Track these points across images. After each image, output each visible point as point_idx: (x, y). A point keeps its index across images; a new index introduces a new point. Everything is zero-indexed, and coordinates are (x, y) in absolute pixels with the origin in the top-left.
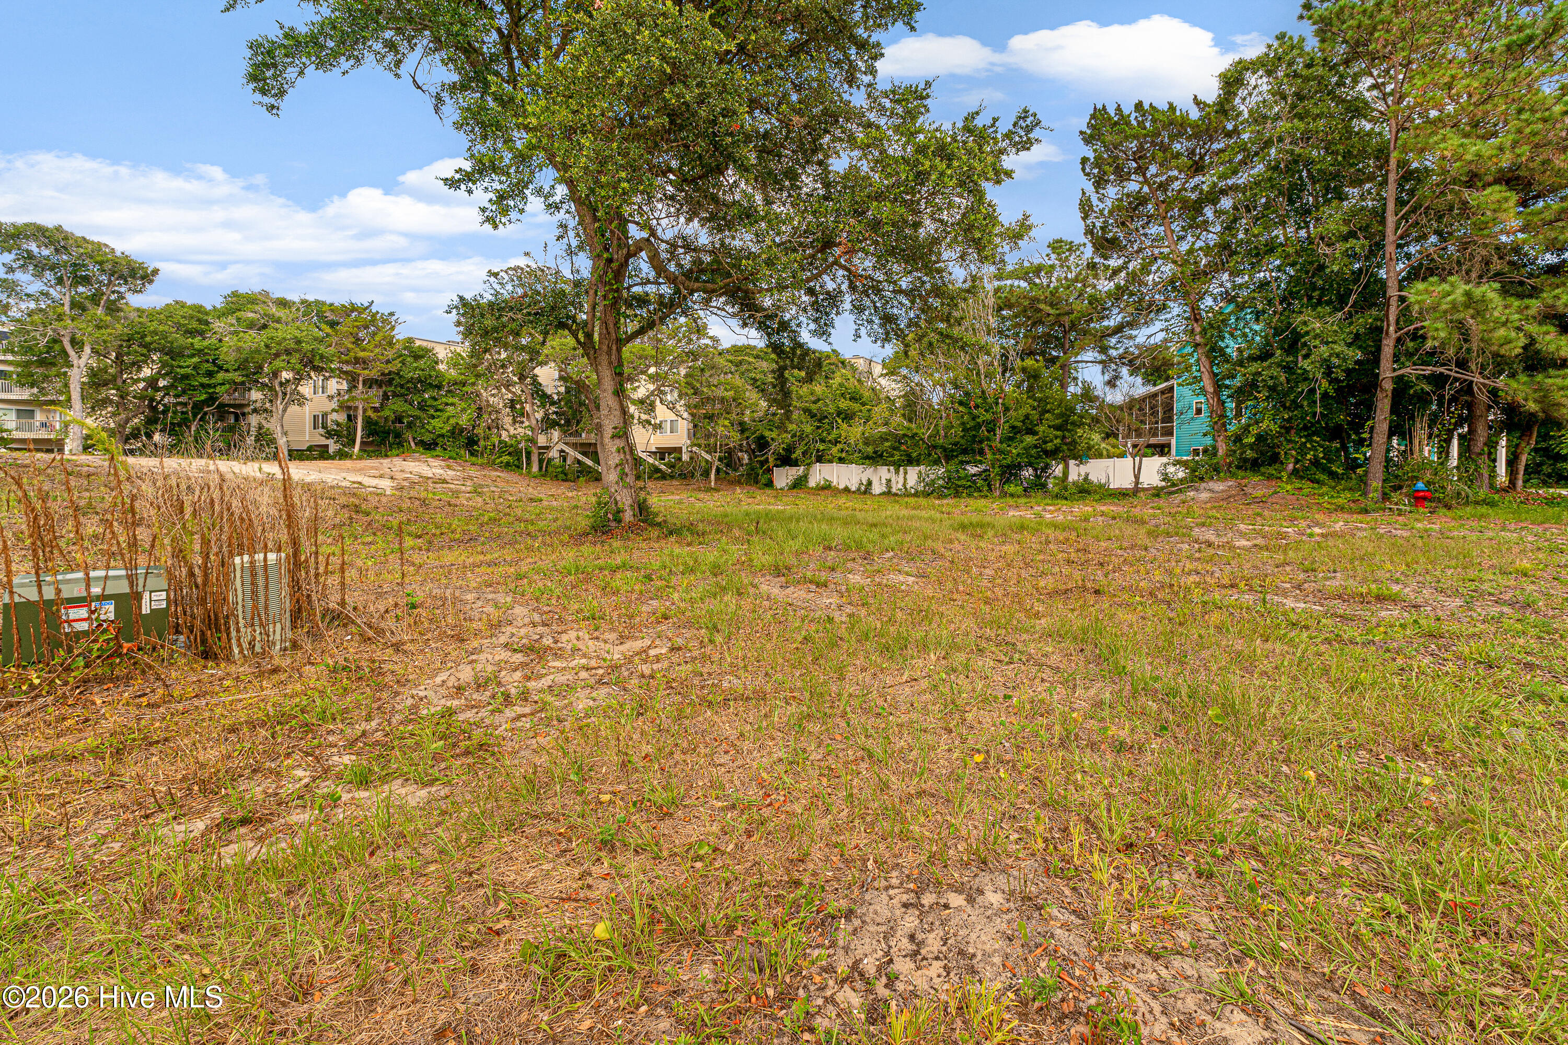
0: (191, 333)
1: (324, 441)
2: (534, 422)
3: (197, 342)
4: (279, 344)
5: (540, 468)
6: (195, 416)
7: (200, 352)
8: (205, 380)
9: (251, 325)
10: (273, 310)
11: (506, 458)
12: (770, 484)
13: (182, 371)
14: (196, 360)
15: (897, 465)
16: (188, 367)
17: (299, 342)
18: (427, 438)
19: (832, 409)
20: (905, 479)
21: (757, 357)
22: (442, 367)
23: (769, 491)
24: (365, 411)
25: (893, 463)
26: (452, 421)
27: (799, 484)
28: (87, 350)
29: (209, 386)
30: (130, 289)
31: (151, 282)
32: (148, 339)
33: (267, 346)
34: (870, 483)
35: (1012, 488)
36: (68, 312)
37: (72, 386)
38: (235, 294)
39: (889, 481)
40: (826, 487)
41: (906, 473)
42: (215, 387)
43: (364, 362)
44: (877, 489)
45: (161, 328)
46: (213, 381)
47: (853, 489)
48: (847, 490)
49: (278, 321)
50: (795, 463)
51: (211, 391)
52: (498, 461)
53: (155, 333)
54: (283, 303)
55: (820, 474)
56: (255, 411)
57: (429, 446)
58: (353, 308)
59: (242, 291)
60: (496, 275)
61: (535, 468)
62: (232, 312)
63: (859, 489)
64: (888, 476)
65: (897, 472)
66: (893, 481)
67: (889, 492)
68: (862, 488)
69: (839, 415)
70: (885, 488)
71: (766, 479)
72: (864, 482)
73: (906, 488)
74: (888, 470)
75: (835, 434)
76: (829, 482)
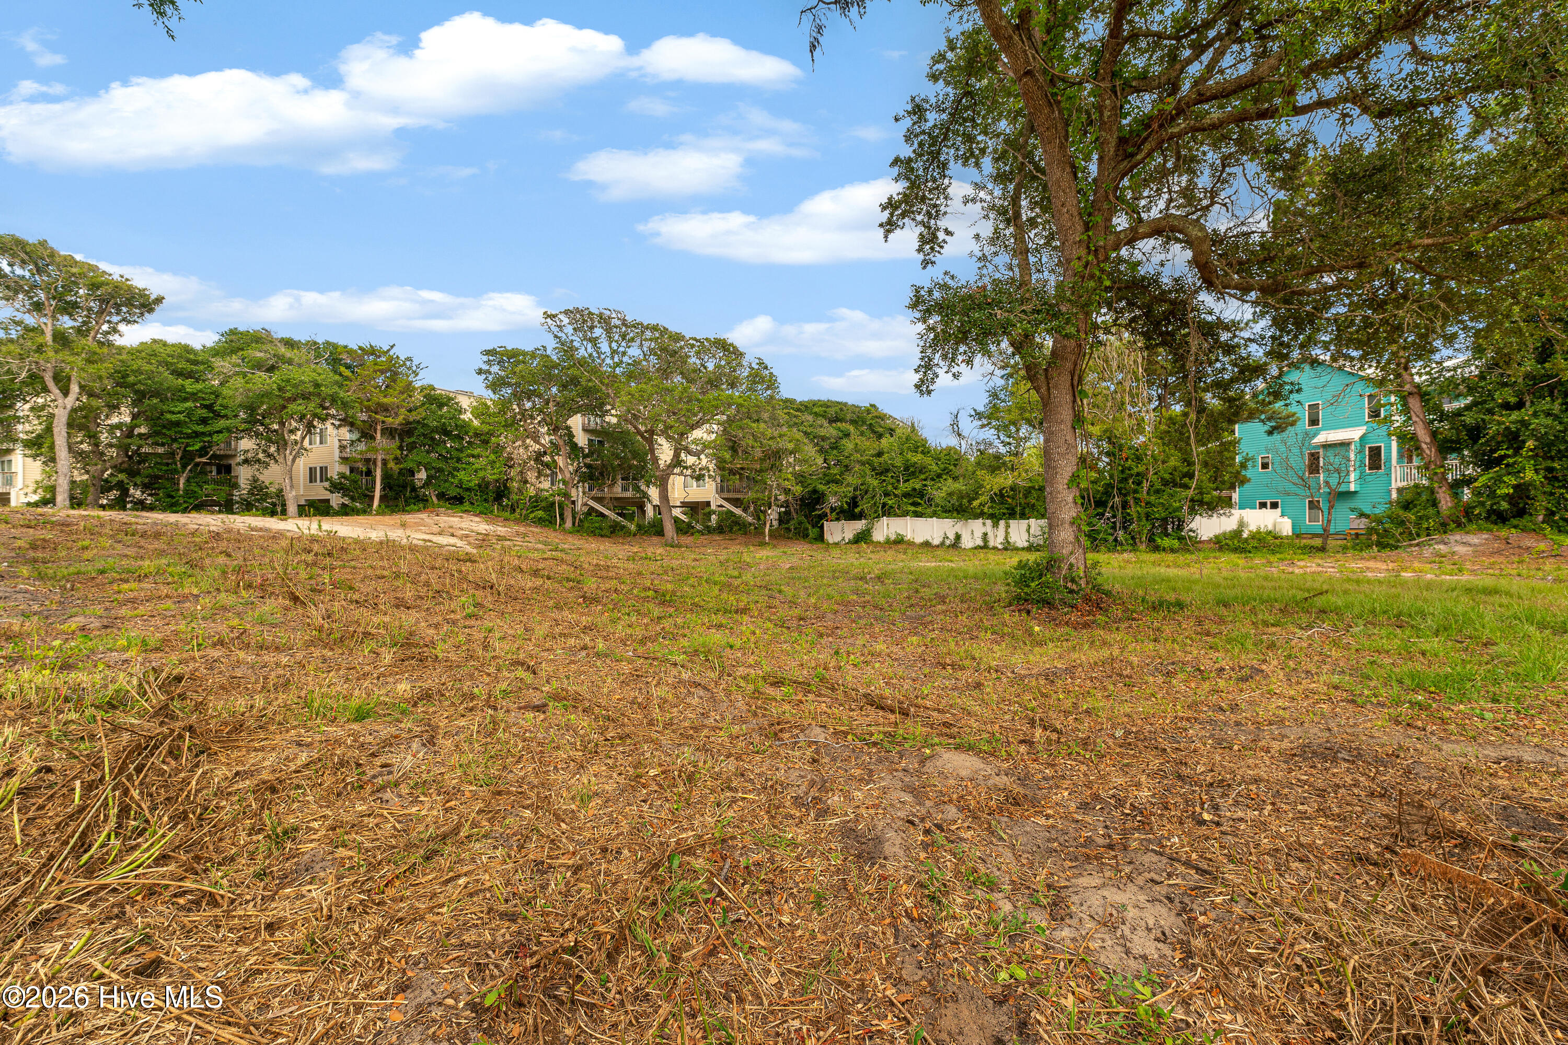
0: (179, 374)
1: (326, 495)
2: (568, 475)
3: (190, 386)
4: (295, 386)
5: (574, 524)
6: (184, 467)
7: (193, 396)
8: (200, 428)
9: (258, 365)
10: (283, 350)
11: (540, 513)
12: (821, 538)
13: (173, 418)
14: (189, 404)
15: (995, 518)
16: (179, 412)
17: (317, 385)
18: (453, 492)
19: (899, 462)
20: (1007, 533)
21: (798, 410)
22: (467, 416)
23: (820, 545)
24: (385, 462)
25: (992, 516)
26: (481, 474)
27: (862, 538)
28: (75, 388)
29: (203, 434)
30: (124, 320)
31: (151, 311)
32: (131, 379)
33: (280, 389)
34: (958, 537)
35: (1166, 542)
36: (50, 343)
37: (56, 430)
38: (233, 332)
39: (985, 534)
40: (899, 541)
41: (1008, 526)
42: (210, 435)
43: (385, 409)
44: (967, 542)
45: (147, 367)
46: (209, 428)
47: (936, 542)
48: (927, 544)
49: (290, 362)
50: (859, 517)
51: (206, 439)
52: (532, 516)
53: (139, 371)
54: (290, 343)
55: (885, 528)
56: (246, 461)
57: (457, 501)
58: (373, 351)
59: (242, 328)
60: (552, 317)
61: (569, 524)
62: (234, 351)
63: (943, 544)
64: (983, 530)
65: (995, 525)
66: (990, 535)
67: (985, 547)
68: (948, 542)
69: (907, 468)
70: (980, 542)
71: (813, 532)
72: (952, 536)
73: (1008, 542)
74: (984, 524)
75: (904, 487)
76: (902, 536)
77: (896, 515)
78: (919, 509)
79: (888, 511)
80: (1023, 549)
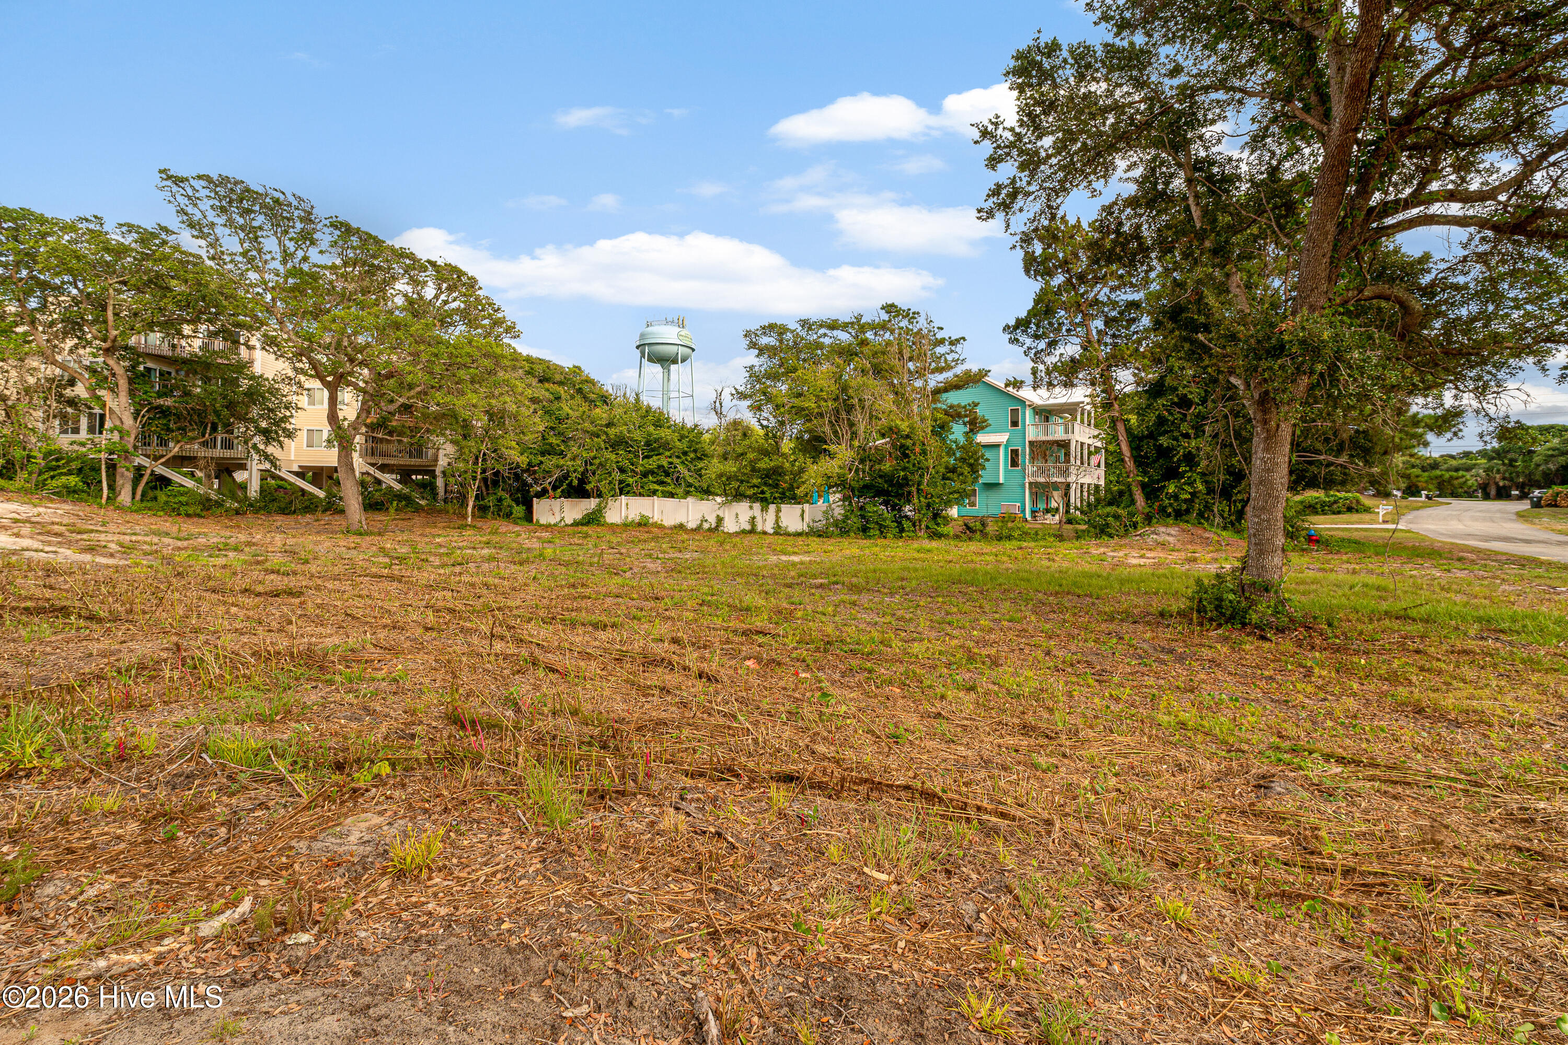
5: (134, 497)
12: (529, 516)
15: (765, 502)
19: (637, 435)
20: (778, 518)
25: (761, 499)
27: (594, 519)
34: (720, 520)
39: (753, 518)
40: (642, 524)
41: (778, 511)
44: (730, 526)
47: (692, 525)
48: (679, 527)
55: (627, 508)
61: (125, 497)
63: (699, 527)
64: (750, 513)
65: (764, 509)
66: (759, 520)
67: (752, 531)
68: (706, 526)
69: (648, 444)
70: (748, 527)
71: (519, 510)
72: (712, 520)
73: (779, 527)
74: (751, 508)
75: (643, 464)
76: (647, 518)
77: (635, 494)
78: (669, 488)
79: (624, 490)
80: (799, 534)
